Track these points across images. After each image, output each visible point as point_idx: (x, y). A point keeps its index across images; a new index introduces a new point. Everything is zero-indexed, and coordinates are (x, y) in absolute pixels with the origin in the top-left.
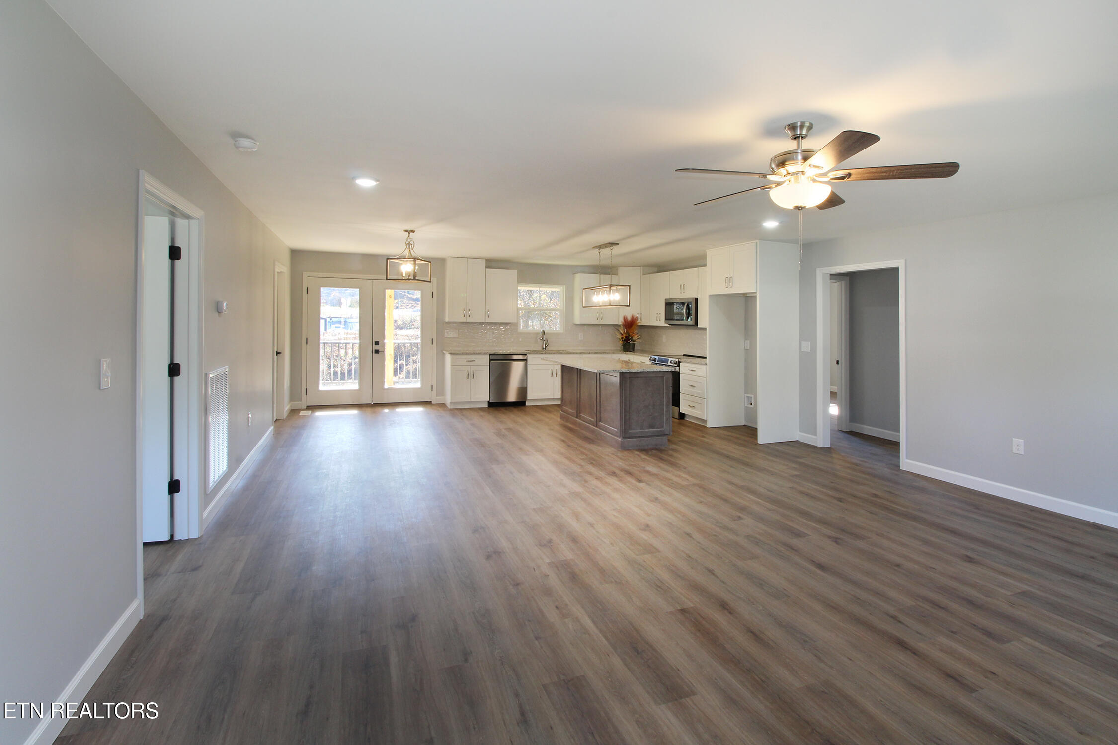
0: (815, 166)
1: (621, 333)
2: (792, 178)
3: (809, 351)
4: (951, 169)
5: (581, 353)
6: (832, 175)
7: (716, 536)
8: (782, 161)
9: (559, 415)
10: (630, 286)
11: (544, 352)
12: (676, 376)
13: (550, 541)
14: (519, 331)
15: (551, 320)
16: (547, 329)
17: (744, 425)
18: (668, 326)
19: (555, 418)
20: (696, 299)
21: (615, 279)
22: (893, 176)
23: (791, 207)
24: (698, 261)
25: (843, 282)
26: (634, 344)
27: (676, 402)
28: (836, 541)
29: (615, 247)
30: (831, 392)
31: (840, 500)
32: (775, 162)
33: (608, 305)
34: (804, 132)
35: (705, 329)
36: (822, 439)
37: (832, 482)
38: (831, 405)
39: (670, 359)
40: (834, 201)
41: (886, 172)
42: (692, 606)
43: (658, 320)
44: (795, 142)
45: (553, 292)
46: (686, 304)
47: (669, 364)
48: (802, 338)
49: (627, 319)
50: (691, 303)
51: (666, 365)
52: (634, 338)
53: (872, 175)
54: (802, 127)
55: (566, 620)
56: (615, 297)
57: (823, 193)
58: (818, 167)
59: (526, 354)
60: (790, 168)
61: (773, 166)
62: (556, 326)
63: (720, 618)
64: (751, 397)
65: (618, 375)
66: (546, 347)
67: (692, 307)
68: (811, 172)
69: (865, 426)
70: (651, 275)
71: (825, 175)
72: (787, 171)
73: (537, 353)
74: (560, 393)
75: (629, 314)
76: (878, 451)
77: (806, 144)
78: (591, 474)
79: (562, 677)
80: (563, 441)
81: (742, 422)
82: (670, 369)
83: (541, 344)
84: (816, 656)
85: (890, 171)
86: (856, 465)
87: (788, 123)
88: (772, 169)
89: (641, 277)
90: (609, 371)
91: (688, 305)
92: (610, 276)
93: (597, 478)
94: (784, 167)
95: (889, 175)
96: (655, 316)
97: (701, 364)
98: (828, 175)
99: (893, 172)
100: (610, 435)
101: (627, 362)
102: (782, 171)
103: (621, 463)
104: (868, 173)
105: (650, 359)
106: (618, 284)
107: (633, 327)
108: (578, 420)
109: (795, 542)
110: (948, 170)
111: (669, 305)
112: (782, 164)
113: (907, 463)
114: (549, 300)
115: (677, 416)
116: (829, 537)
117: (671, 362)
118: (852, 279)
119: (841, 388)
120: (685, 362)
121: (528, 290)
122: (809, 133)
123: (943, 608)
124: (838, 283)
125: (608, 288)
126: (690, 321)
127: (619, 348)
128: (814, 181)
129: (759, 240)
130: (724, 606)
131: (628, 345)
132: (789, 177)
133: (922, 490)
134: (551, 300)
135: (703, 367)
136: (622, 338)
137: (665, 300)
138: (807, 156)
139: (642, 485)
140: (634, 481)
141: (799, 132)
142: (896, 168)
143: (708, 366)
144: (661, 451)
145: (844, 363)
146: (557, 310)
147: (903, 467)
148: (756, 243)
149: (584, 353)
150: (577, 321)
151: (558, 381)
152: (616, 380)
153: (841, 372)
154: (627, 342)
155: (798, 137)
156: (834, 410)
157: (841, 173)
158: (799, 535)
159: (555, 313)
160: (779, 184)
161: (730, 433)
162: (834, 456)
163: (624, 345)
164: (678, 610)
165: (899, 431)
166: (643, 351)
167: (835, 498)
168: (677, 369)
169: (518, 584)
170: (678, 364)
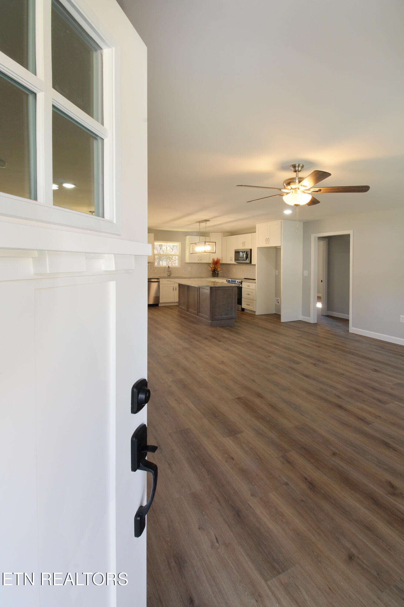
0: (303, 186)
1: (211, 267)
2: (293, 191)
3: (307, 275)
4: (366, 189)
5: (190, 278)
6: (312, 190)
7: (257, 365)
8: (289, 182)
9: (177, 311)
10: (215, 242)
11: (169, 278)
12: (240, 289)
13: (172, 371)
14: (155, 266)
15: (173, 261)
16: (170, 265)
17: (275, 314)
18: (236, 263)
19: (176, 312)
20: (251, 250)
21: (208, 239)
22: (340, 191)
23: (293, 205)
24: (252, 230)
25: (325, 241)
26: (218, 273)
27: (240, 302)
28: (315, 365)
29: (208, 222)
30: (318, 296)
31: (319, 347)
32: (285, 183)
33: (204, 252)
34: (300, 169)
35: (255, 265)
36: (312, 319)
37: (316, 339)
38: (318, 303)
39: (237, 281)
40: (314, 202)
41: (337, 189)
42: (243, 396)
43: (231, 260)
44: (295, 173)
45: (174, 246)
46: (246, 252)
47: (237, 283)
48: (304, 269)
49: (214, 259)
50: (248, 251)
51: (235, 284)
52: (218, 270)
53: (331, 190)
54: (299, 166)
55: (181, 405)
56: (208, 248)
57: (308, 198)
58: (305, 186)
59: (159, 279)
60: (293, 186)
61: (285, 185)
62: (175, 263)
63: (257, 401)
64: (278, 299)
65: (209, 288)
66: (170, 275)
67: (249, 253)
68: (302, 188)
69: (334, 313)
70: (227, 237)
71: (309, 190)
72: (291, 187)
73: (165, 278)
74: (178, 299)
75: (215, 257)
76: (340, 324)
77: (301, 175)
78: (194, 339)
79: (178, 430)
80: (179, 323)
81: (274, 312)
82: (236, 285)
83: (168, 273)
84: (300, 414)
85: (338, 189)
86: (328, 331)
87: (292, 164)
88: (284, 186)
89: (222, 238)
90: (204, 286)
91: (247, 253)
92: (205, 237)
93: (198, 341)
94: (289, 186)
95: (339, 191)
96: (230, 258)
97: (253, 283)
98: (311, 190)
99: (340, 189)
100: (205, 319)
101: (214, 282)
102: (289, 187)
103: (210, 333)
104: (329, 189)
105: (227, 281)
106: (209, 241)
107: (218, 265)
108: (188, 312)
109: (295, 366)
110: (364, 189)
111: (237, 253)
112: (289, 184)
113: (353, 329)
114: (172, 250)
115: (240, 310)
116: (312, 363)
117: (237, 282)
118: (329, 240)
119: (323, 294)
120: (245, 282)
121: (159, 245)
122: (302, 169)
123: (361, 392)
124: (322, 242)
125: (204, 244)
126: (248, 261)
127: (210, 275)
128: (304, 192)
129: (283, 220)
130: (259, 395)
131: (215, 273)
132: (292, 190)
133: (358, 341)
134: (173, 250)
135: (254, 284)
136: (212, 270)
137: (235, 250)
138: (300, 181)
139: (220, 343)
140: (217, 342)
141: (297, 169)
142: (341, 187)
143: (256, 284)
144: (231, 326)
145: (325, 281)
146: (176, 255)
147: (351, 331)
148: (281, 221)
149: (191, 278)
150: (187, 261)
151: (176, 293)
152: (208, 291)
153: (323, 286)
154: (214, 272)
155: (297, 171)
156: (319, 305)
157: (317, 189)
158: (298, 363)
159: (175, 257)
160: (287, 193)
161: (267, 318)
162: (318, 327)
163: (213, 274)
164: (237, 398)
165: (349, 314)
166: (223, 277)
167: (316, 346)
168: (241, 285)
169: (156, 391)
170: (241, 283)
